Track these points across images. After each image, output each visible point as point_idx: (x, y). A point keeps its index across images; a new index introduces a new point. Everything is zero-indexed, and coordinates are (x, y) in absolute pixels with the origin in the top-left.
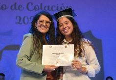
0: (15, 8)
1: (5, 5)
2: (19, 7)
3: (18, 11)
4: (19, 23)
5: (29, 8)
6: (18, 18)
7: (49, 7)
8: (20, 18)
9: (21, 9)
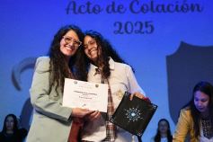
0: (113, 10)
1: (99, 6)
2: (119, 8)
3: (118, 13)
4: (119, 32)
5: (134, 9)
6: (118, 25)
7: (163, 6)
8: (121, 24)
9: (122, 10)
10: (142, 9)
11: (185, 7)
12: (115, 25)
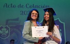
0: (20, 7)
1: (15, 5)
2: (22, 6)
3: (22, 8)
4: (22, 14)
6: (22, 12)
7: (37, 6)
8: (23, 12)
10: (30, 6)
11: (44, 6)
12: (21, 12)
